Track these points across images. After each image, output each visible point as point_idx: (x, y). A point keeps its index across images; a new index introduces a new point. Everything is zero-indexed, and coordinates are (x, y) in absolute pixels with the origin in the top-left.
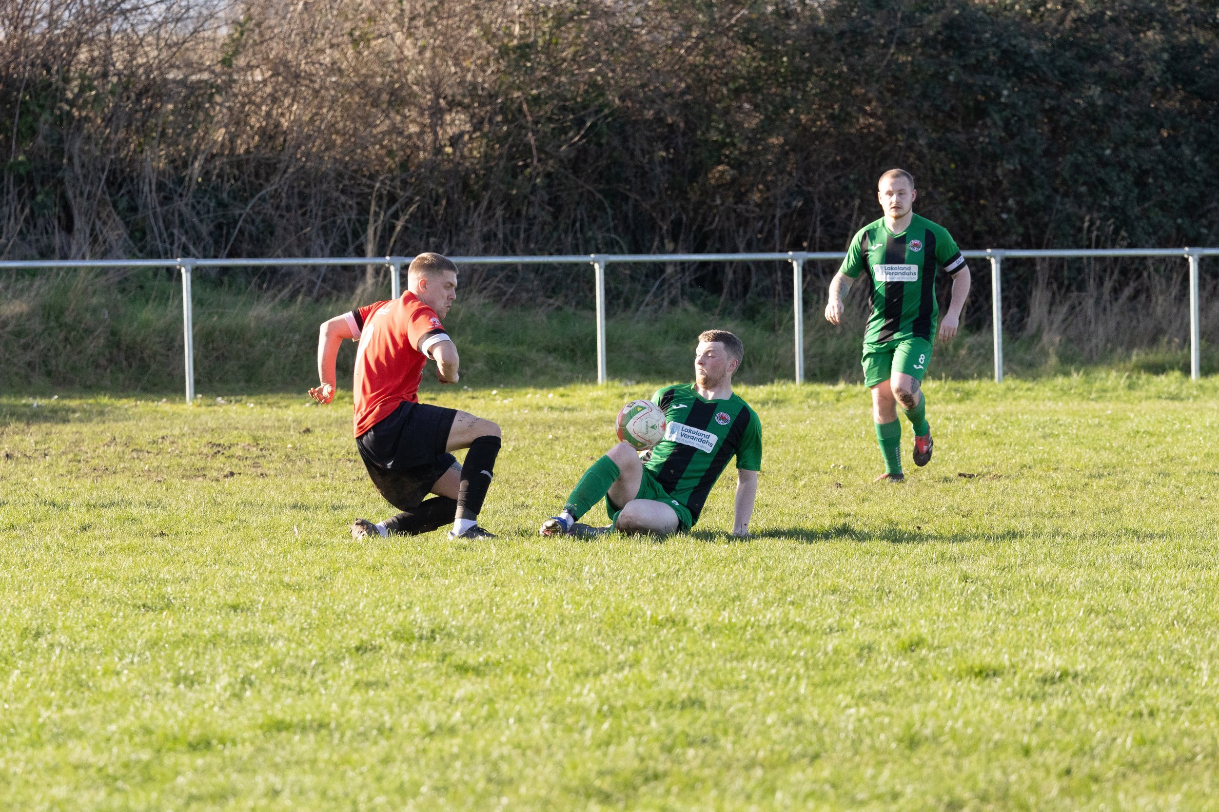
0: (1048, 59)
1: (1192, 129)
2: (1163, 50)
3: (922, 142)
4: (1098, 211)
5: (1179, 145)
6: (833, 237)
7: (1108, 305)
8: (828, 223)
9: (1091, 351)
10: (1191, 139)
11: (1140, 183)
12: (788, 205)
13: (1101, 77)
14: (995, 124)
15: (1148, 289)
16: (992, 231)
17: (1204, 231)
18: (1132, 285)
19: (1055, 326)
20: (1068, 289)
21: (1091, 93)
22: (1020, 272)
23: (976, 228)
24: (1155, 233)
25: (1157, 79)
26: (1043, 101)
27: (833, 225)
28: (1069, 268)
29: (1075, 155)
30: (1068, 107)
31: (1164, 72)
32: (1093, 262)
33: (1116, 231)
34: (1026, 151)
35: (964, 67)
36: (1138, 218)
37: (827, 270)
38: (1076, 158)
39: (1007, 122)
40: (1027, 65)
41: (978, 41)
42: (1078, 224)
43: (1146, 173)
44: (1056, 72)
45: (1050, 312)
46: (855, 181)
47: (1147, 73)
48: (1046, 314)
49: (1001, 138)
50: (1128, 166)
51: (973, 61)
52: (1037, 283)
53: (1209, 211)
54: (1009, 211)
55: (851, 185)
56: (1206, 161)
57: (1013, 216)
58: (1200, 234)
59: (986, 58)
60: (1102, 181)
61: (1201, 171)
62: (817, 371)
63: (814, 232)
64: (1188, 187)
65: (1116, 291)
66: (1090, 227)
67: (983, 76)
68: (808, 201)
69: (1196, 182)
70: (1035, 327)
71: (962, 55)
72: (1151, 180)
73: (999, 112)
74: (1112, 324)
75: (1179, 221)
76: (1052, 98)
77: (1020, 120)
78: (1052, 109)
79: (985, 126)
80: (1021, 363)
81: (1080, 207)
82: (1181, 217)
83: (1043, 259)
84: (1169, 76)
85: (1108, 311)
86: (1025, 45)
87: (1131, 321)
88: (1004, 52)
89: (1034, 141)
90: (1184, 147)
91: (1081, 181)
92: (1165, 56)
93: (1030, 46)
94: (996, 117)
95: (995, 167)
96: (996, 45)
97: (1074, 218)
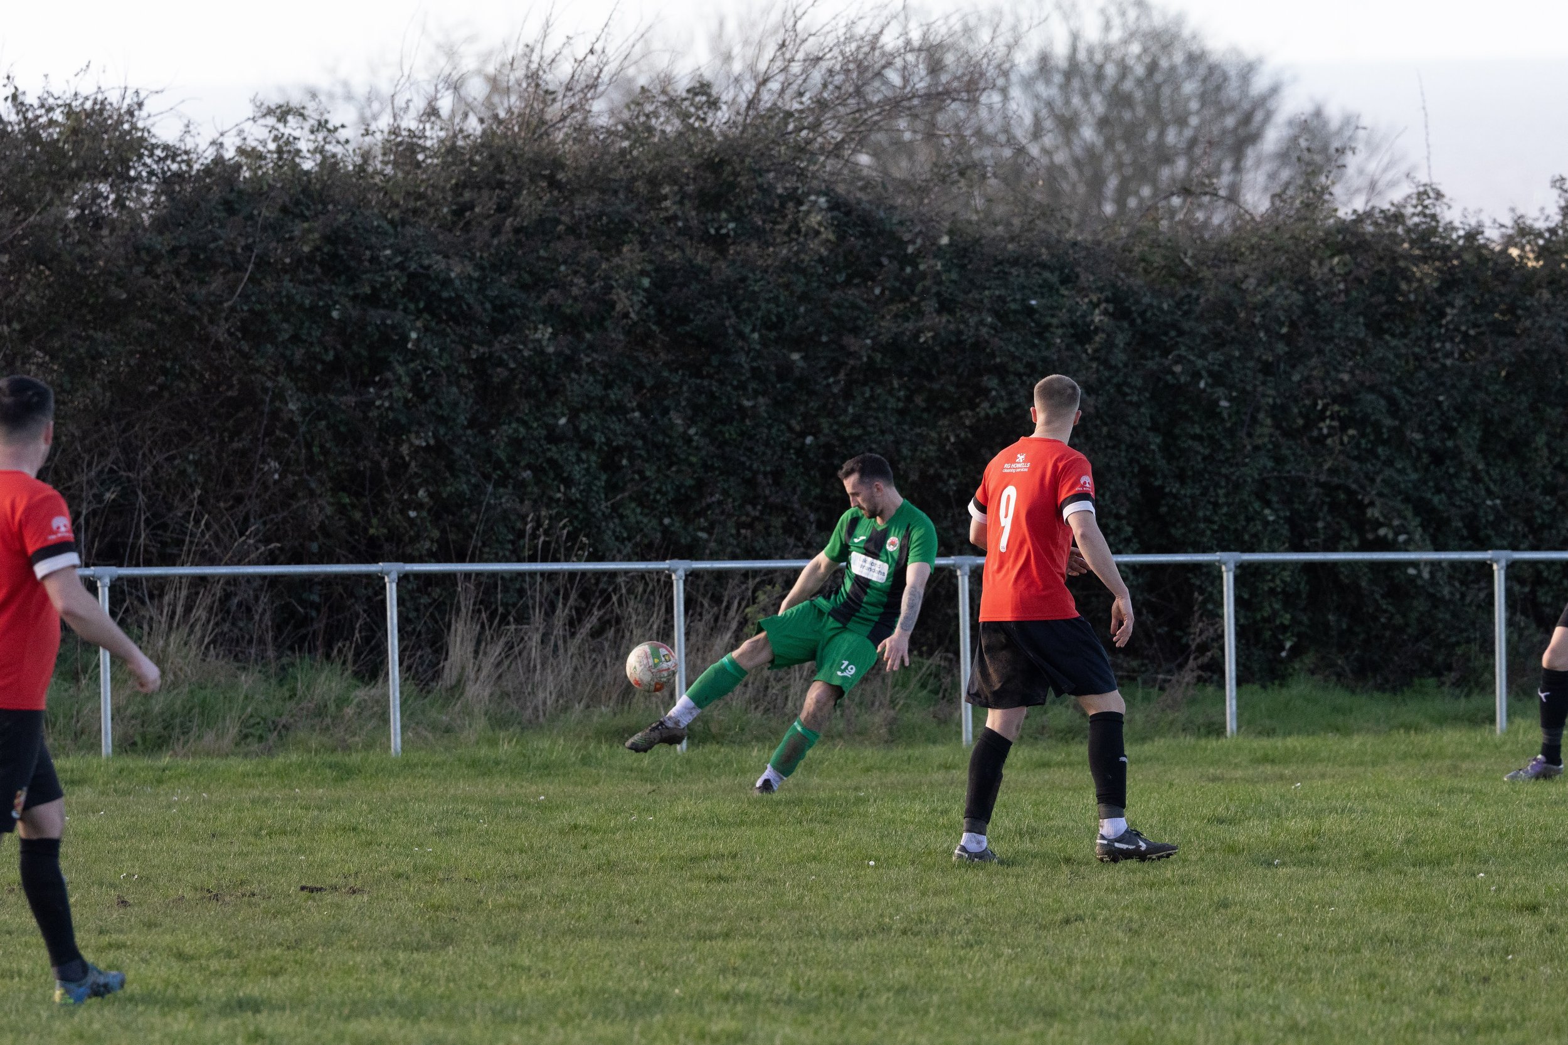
0: (475, 286)
1: (685, 388)
2: (643, 273)
3: (292, 406)
4: (548, 507)
5: (665, 412)
6: (164, 544)
7: (560, 643)
8: (157, 525)
9: (536, 708)
10: (684, 403)
11: (609, 464)
12: (99, 498)
13: (552, 314)
14: (399, 380)
15: (618, 620)
16: (394, 536)
17: (703, 535)
18: (596, 613)
19: (484, 673)
20: (504, 620)
21: (538, 335)
22: (435, 595)
23: (372, 531)
24: (629, 539)
25: (633, 315)
26: (468, 348)
27: (164, 526)
28: (506, 590)
29: (514, 425)
30: (505, 357)
31: (645, 306)
32: (539, 579)
33: (573, 536)
34: (442, 420)
35: (354, 298)
36: (606, 518)
37: (156, 592)
38: (516, 431)
39: (416, 377)
40: (445, 295)
41: (374, 260)
42: (519, 525)
43: (618, 450)
44: (488, 306)
45: (476, 652)
46: (196, 463)
47: (619, 307)
48: (470, 655)
49: (406, 401)
50: (593, 443)
51: (367, 290)
52: (458, 610)
53: (709, 506)
54: (419, 506)
55: (190, 470)
56: (705, 434)
57: (424, 514)
58: (696, 539)
59: (387, 285)
60: (552, 462)
61: (697, 448)
62: (138, 739)
63: (137, 536)
64: (678, 472)
65: (573, 624)
66: (535, 529)
67: (382, 312)
68: (127, 493)
69: (691, 465)
70: (455, 674)
71: (351, 281)
72: (624, 462)
73: (405, 363)
74: (567, 671)
75: (667, 521)
76: (481, 344)
77: (435, 374)
78: (481, 358)
79: (385, 384)
80: (434, 727)
81: (522, 501)
82: (669, 515)
83: (467, 575)
84: (651, 310)
85: (561, 651)
86: (443, 266)
87: (595, 666)
88: (412, 276)
89: (456, 404)
90: (673, 414)
91: (523, 464)
92: (646, 282)
93: (449, 269)
94: (401, 370)
95: (398, 443)
96: (401, 267)
97: (513, 517)
